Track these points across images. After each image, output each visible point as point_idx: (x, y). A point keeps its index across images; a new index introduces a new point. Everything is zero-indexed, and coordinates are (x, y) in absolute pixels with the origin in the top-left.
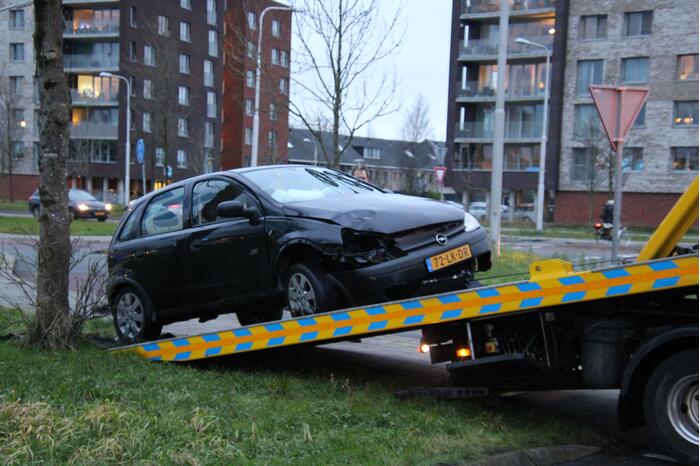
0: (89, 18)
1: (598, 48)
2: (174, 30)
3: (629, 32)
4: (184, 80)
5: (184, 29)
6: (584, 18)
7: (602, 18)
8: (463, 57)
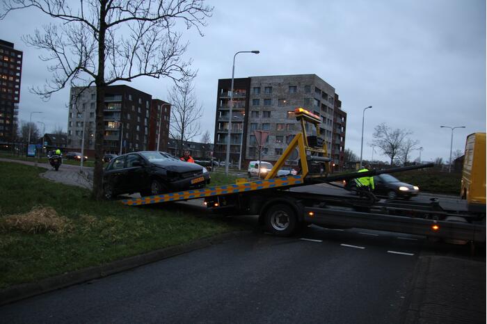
0: (113, 106)
1: (257, 120)
2: (137, 109)
3: (264, 116)
4: (139, 124)
6: (252, 112)
7: (257, 112)
8: (219, 120)
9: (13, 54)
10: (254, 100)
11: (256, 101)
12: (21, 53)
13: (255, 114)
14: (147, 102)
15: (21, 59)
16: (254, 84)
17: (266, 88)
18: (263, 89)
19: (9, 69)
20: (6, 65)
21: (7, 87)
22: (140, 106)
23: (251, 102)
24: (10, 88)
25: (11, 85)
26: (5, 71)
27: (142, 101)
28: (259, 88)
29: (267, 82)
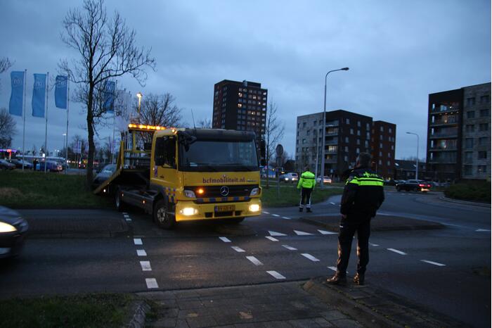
1: (472, 135)
2: (355, 132)
3: (481, 130)
4: (359, 147)
5: (359, 132)
6: (467, 126)
7: (473, 126)
8: (431, 138)
9: (260, 93)
10: (468, 113)
11: (471, 114)
12: (266, 91)
13: (470, 127)
14: (368, 125)
15: (266, 96)
16: (468, 95)
17: (482, 97)
18: (478, 99)
19: (256, 105)
20: (254, 102)
21: (255, 122)
22: (359, 129)
23: (465, 115)
24: (257, 122)
25: (258, 119)
26: (254, 108)
27: (361, 124)
28: (474, 99)
29: (483, 90)
